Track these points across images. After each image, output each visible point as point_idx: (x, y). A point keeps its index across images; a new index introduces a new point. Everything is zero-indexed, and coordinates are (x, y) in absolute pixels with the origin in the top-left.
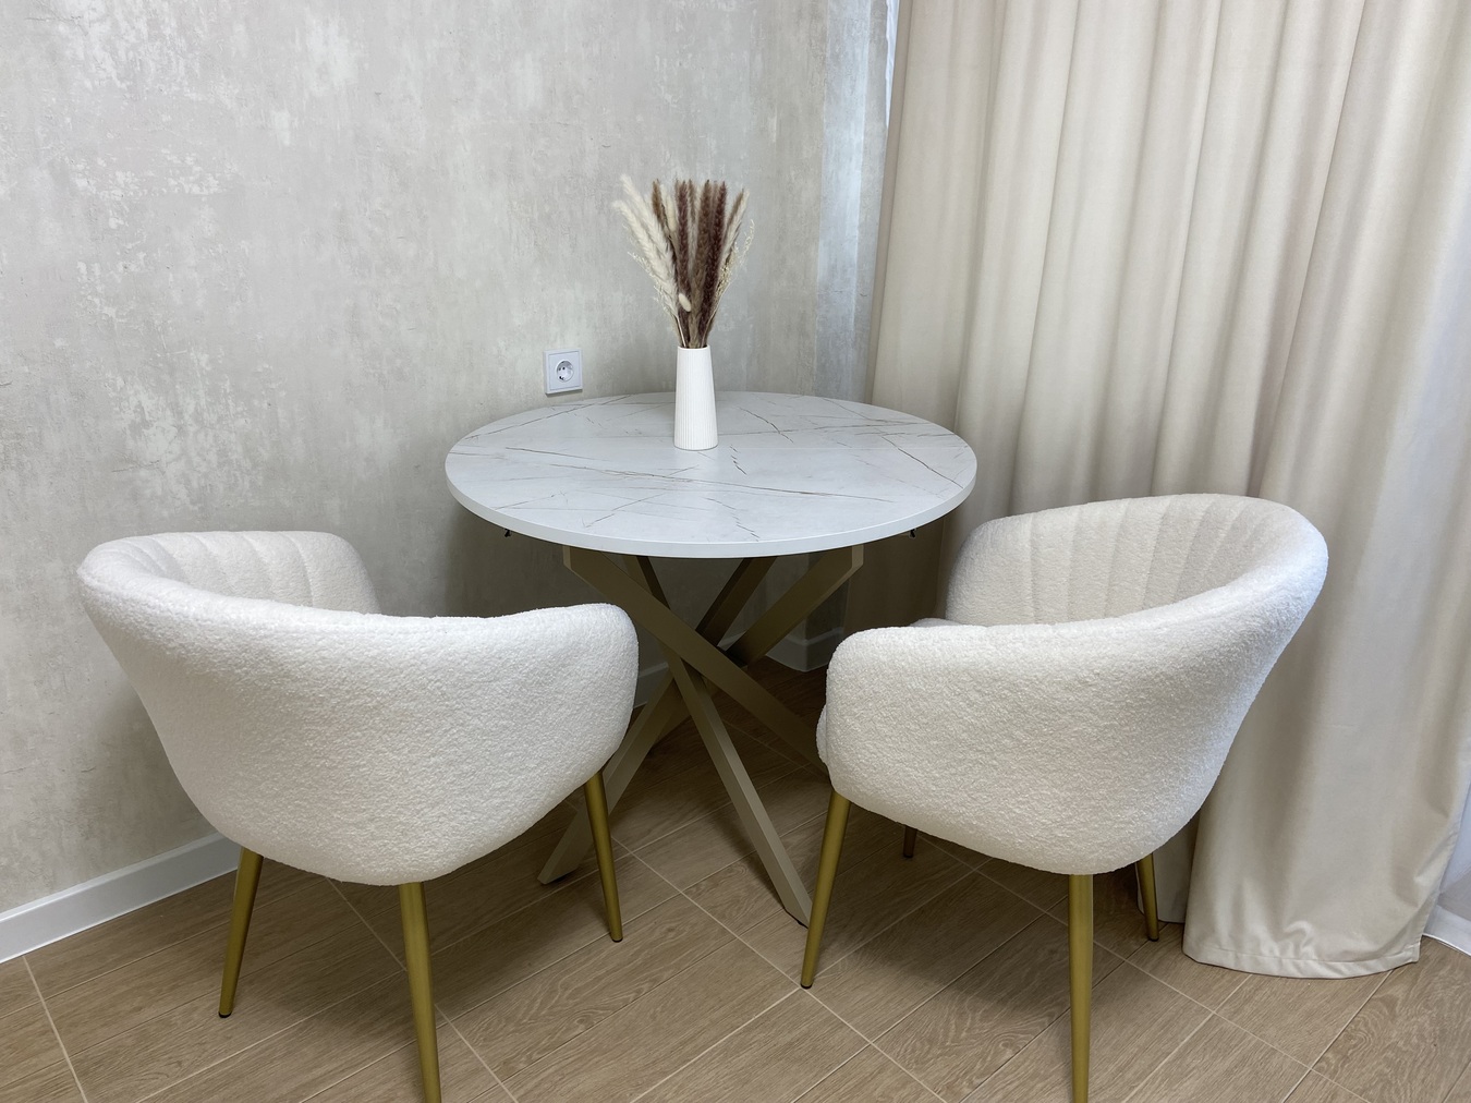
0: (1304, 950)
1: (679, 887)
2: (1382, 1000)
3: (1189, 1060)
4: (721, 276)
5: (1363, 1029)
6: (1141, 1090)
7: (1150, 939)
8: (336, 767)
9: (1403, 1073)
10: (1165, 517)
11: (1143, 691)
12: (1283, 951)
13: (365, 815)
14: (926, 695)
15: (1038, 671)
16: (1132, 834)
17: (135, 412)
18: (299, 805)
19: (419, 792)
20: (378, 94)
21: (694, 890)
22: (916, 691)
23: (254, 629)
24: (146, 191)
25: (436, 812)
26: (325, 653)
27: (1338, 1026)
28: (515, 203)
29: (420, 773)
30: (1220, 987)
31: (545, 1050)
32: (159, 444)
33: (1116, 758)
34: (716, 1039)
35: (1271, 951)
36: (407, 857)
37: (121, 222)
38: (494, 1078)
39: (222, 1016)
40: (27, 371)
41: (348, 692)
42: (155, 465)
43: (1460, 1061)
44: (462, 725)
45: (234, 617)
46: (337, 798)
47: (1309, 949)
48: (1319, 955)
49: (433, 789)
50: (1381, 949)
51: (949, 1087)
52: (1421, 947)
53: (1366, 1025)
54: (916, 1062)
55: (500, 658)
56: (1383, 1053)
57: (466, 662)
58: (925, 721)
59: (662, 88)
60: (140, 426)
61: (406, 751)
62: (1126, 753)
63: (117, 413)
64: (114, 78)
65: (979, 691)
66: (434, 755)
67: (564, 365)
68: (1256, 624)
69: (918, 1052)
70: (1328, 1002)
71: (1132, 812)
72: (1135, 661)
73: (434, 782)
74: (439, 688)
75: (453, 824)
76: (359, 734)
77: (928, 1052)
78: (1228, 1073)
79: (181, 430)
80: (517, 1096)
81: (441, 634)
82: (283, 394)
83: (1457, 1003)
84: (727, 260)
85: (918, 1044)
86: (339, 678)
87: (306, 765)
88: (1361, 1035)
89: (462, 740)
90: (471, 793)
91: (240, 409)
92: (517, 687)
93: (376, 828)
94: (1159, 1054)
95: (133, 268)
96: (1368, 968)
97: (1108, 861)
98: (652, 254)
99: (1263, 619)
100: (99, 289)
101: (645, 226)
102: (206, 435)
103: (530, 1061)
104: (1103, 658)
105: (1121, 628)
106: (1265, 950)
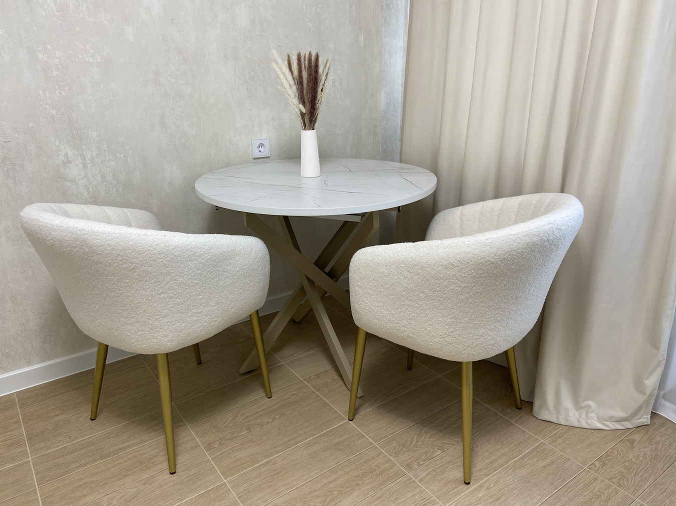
0: (590, 415)
1: (302, 378)
2: (628, 440)
3: (526, 460)
4: (319, 97)
5: (616, 452)
6: (500, 472)
7: (517, 408)
8: (119, 297)
9: (632, 473)
10: (520, 205)
11: (480, 269)
12: (580, 415)
13: (134, 320)
14: (387, 274)
15: (432, 260)
16: (484, 342)
17: (64, 156)
18: (107, 315)
19: (156, 310)
20: (173, 20)
21: (308, 379)
22: (383, 273)
23: (80, 230)
24: (69, 60)
25: (165, 320)
26: (109, 242)
27: (604, 450)
28: (237, 71)
29: (157, 301)
30: (548, 431)
31: (228, 440)
32: (74, 171)
33: (471, 303)
34: (305, 439)
35: (574, 415)
36: (154, 340)
37: (58, 73)
38: (203, 450)
39: (92, 420)
40: (17, 136)
41: (121, 261)
42: (73, 180)
43: (662, 469)
44: (175, 280)
45: (72, 225)
46: (121, 311)
47: (593, 415)
48: (598, 418)
49: (164, 309)
50: (629, 416)
51: (408, 465)
52: (651, 417)
53: (618, 450)
54: (395, 453)
55: (192, 251)
56: (624, 463)
57: (174, 250)
58: (387, 287)
59: (307, 20)
60: (67, 163)
61: (149, 290)
62: (475, 300)
63: (56, 156)
64: (55, 10)
65: (408, 271)
66: (162, 293)
67: (261, 145)
68: (535, 239)
69: (396, 449)
70: (601, 440)
71: (482, 331)
72: (475, 254)
73: (163, 306)
74: (162, 261)
75: (174, 326)
76: (127, 281)
77: (401, 450)
78: (544, 467)
79: (85, 166)
80: (212, 457)
81: (163, 237)
82: (130, 152)
83: (666, 443)
84: (322, 90)
85: (397, 446)
86: (116, 254)
87: (107, 295)
88: (614, 455)
89: (176, 287)
90: (182, 313)
91: (111, 157)
92: (202, 266)
93: (139, 326)
94: (512, 457)
95: (63, 93)
96: (623, 425)
97: (473, 355)
98: (287, 86)
99: (539, 237)
100: (48, 102)
101: (283, 73)
102: (96, 168)
103: (220, 444)
104: (461, 253)
105: (470, 240)
106: (571, 414)
